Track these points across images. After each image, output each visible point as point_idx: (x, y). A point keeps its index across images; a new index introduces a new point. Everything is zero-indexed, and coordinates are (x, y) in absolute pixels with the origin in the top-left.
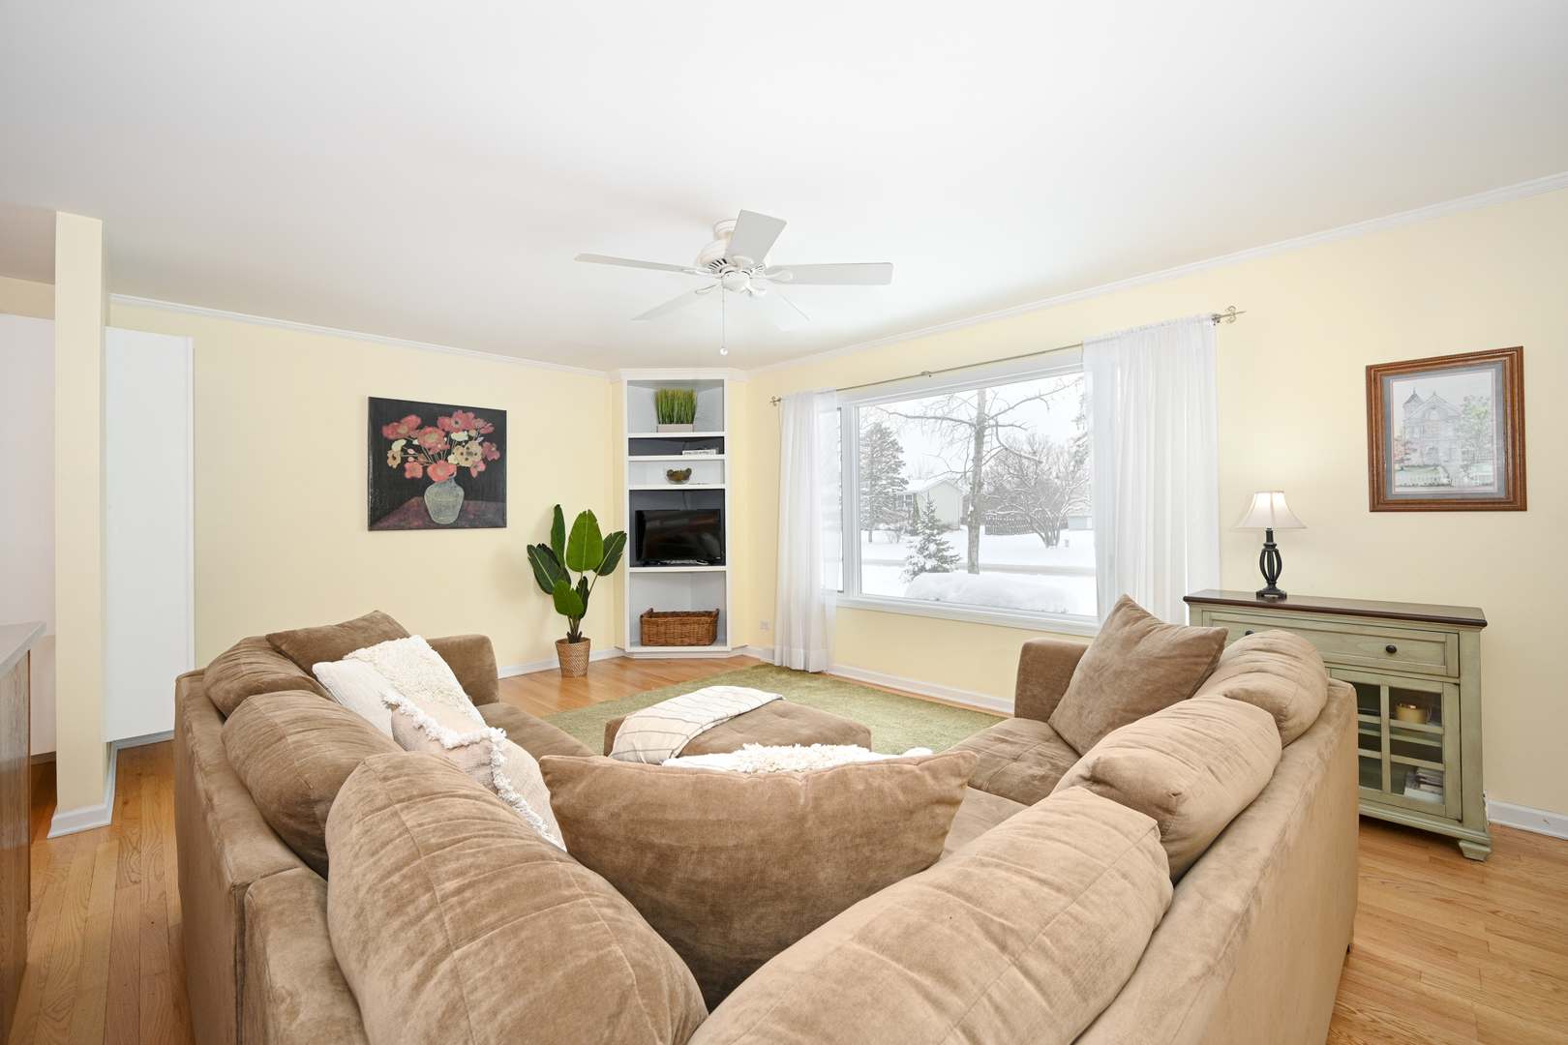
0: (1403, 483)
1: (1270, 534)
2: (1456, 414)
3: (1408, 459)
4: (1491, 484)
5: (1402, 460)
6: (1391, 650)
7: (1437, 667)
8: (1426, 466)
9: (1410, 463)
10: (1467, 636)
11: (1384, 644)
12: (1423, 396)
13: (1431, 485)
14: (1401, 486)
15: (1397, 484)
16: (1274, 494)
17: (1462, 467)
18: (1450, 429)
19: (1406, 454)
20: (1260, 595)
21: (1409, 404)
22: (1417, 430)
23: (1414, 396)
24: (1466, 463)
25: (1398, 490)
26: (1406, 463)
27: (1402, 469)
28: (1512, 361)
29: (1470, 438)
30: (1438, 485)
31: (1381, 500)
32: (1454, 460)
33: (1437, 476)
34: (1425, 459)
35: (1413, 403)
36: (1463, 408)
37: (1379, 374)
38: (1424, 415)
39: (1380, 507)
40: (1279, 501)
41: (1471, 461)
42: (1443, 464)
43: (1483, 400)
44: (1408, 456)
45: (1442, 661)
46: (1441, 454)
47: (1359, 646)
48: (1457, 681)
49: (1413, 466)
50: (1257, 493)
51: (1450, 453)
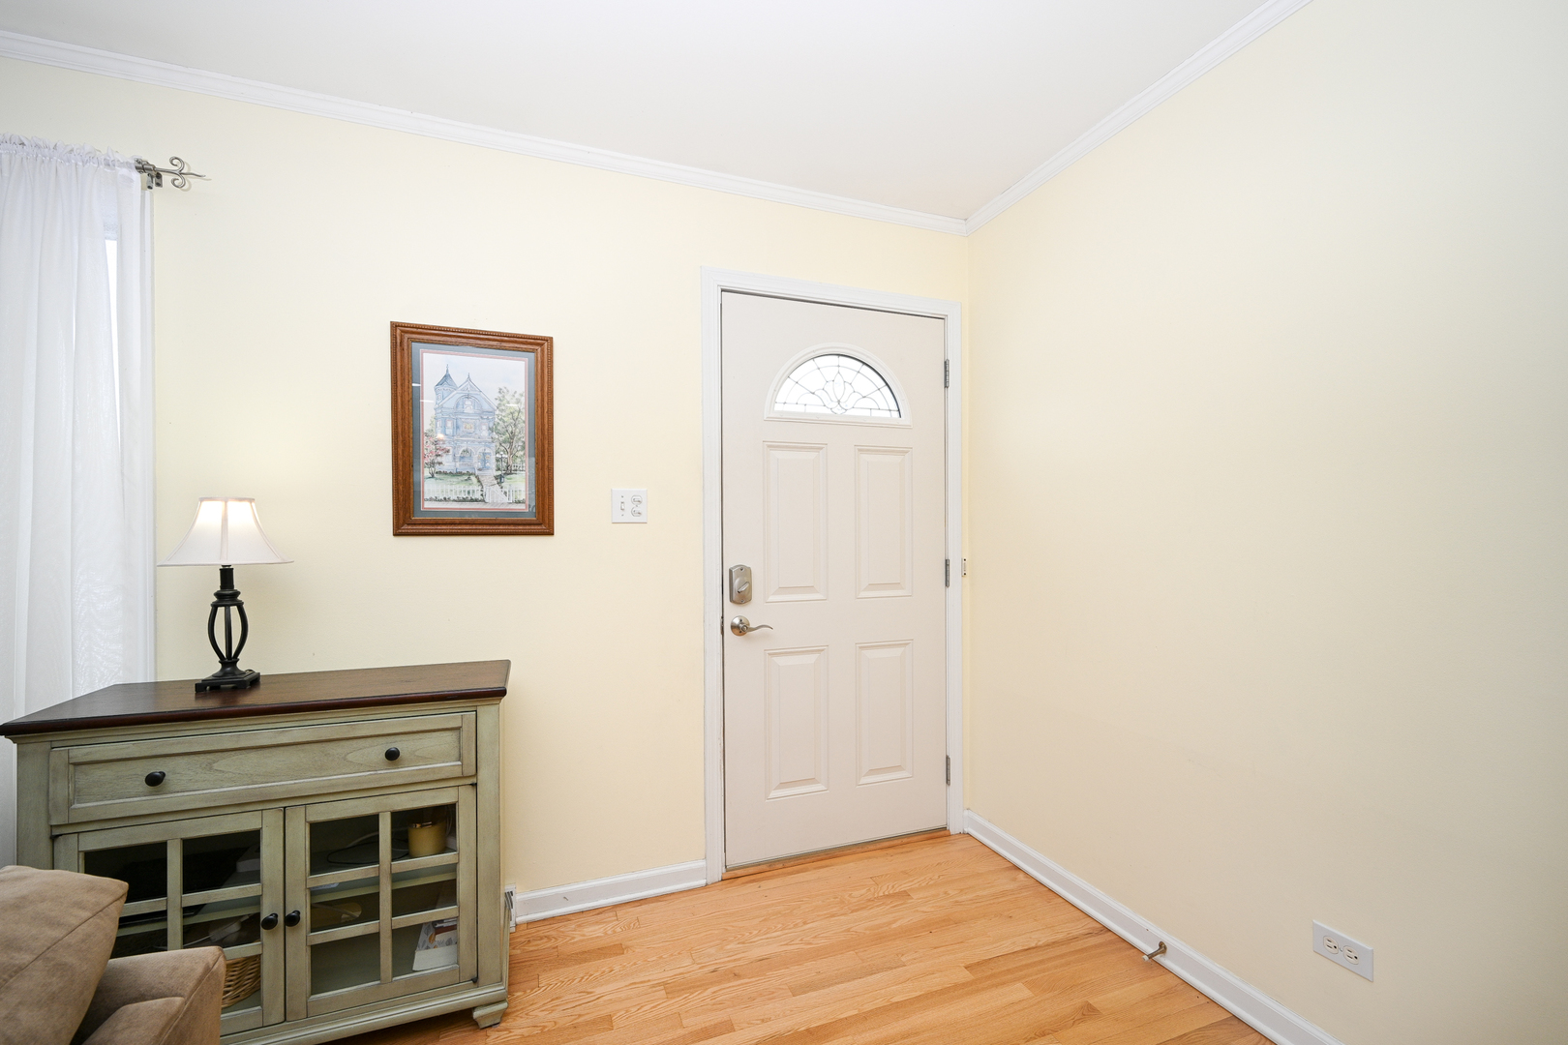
0: (435, 494)
1: (227, 574)
2: (491, 410)
3: (440, 463)
4: (523, 502)
5: (432, 464)
6: (392, 756)
7: (449, 766)
8: (459, 474)
9: (443, 468)
10: (486, 711)
11: (380, 748)
12: (458, 379)
13: (464, 500)
14: (431, 499)
15: (427, 496)
16: (231, 504)
17: (496, 478)
18: (484, 427)
19: (438, 455)
20: (203, 688)
21: (440, 387)
22: (449, 424)
23: (447, 377)
24: (499, 473)
25: (427, 505)
26: (438, 468)
27: (433, 476)
28: (542, 351)
29: (505, 442)
30: (472, 500)
31: (409, 518)
32: (488, 468)
33: (471, 488)
34: (458, 464)
35: (445, 386)
36: (498, 402)
37: (407, 336)
38: (457, 405)
39: (406, 528)
40: (242, 517)
41: (506, 472)
42: (477, 473)
43: (517, 396)
44: (439, 459)
45: (457, 755)
46: (475, 457)
47: (350, 757)
48: (474, 780)
49: (445, 473)
50: (202, 500)
51: (484, 458)
